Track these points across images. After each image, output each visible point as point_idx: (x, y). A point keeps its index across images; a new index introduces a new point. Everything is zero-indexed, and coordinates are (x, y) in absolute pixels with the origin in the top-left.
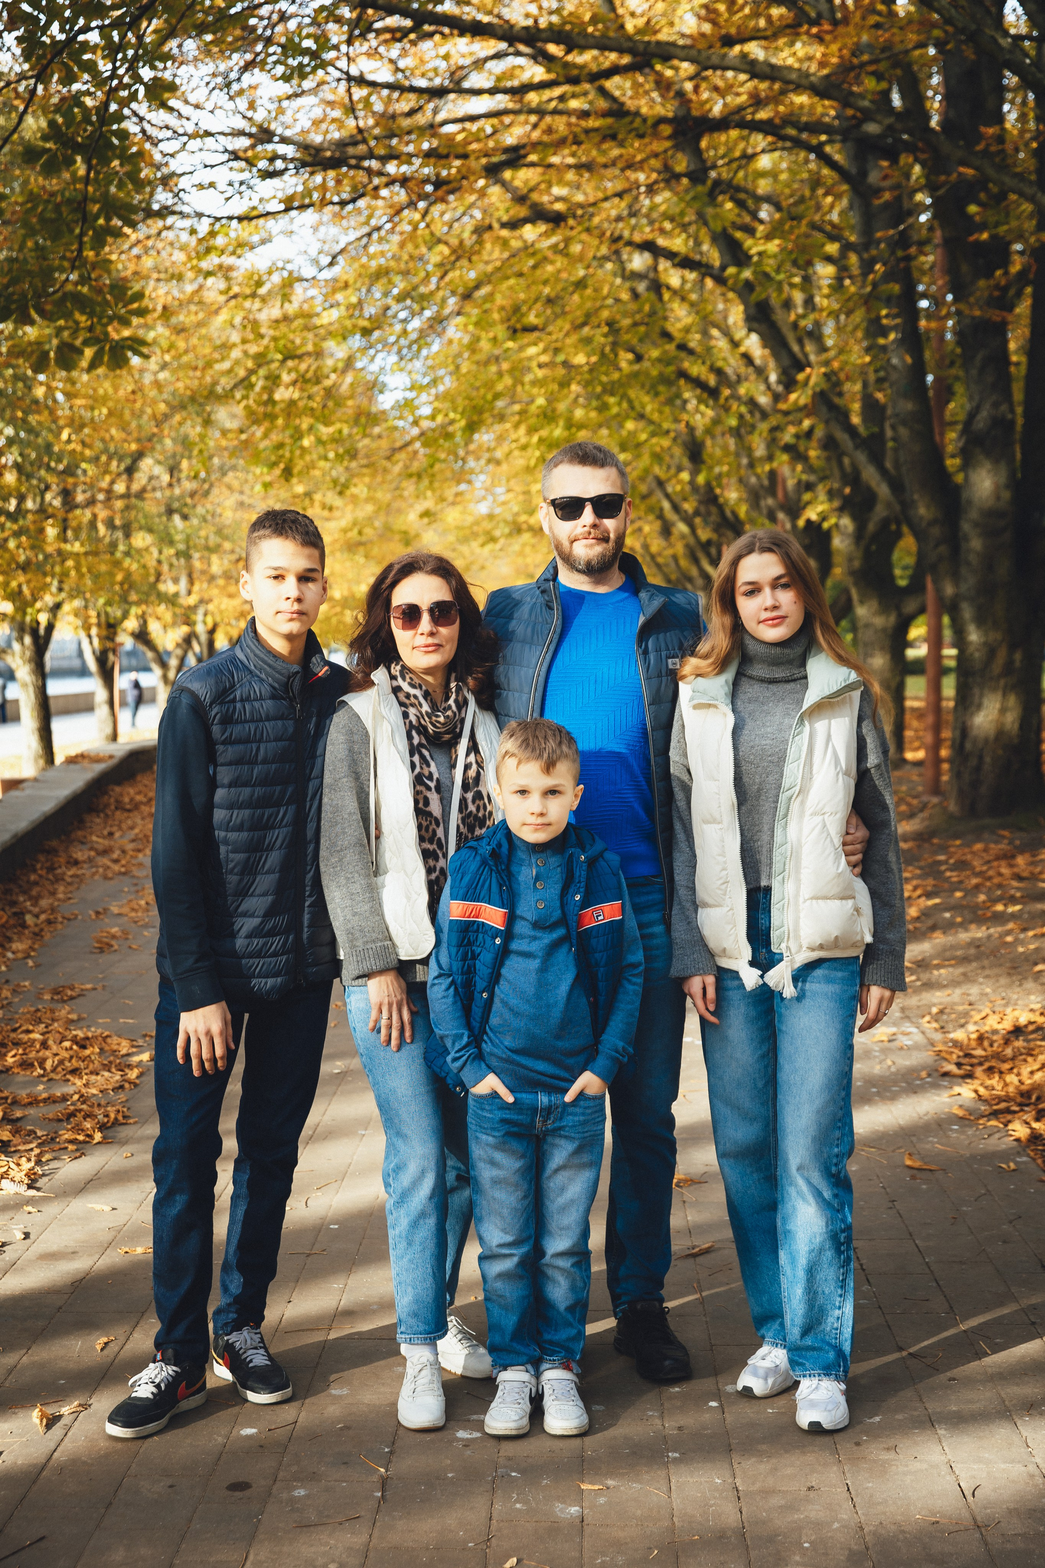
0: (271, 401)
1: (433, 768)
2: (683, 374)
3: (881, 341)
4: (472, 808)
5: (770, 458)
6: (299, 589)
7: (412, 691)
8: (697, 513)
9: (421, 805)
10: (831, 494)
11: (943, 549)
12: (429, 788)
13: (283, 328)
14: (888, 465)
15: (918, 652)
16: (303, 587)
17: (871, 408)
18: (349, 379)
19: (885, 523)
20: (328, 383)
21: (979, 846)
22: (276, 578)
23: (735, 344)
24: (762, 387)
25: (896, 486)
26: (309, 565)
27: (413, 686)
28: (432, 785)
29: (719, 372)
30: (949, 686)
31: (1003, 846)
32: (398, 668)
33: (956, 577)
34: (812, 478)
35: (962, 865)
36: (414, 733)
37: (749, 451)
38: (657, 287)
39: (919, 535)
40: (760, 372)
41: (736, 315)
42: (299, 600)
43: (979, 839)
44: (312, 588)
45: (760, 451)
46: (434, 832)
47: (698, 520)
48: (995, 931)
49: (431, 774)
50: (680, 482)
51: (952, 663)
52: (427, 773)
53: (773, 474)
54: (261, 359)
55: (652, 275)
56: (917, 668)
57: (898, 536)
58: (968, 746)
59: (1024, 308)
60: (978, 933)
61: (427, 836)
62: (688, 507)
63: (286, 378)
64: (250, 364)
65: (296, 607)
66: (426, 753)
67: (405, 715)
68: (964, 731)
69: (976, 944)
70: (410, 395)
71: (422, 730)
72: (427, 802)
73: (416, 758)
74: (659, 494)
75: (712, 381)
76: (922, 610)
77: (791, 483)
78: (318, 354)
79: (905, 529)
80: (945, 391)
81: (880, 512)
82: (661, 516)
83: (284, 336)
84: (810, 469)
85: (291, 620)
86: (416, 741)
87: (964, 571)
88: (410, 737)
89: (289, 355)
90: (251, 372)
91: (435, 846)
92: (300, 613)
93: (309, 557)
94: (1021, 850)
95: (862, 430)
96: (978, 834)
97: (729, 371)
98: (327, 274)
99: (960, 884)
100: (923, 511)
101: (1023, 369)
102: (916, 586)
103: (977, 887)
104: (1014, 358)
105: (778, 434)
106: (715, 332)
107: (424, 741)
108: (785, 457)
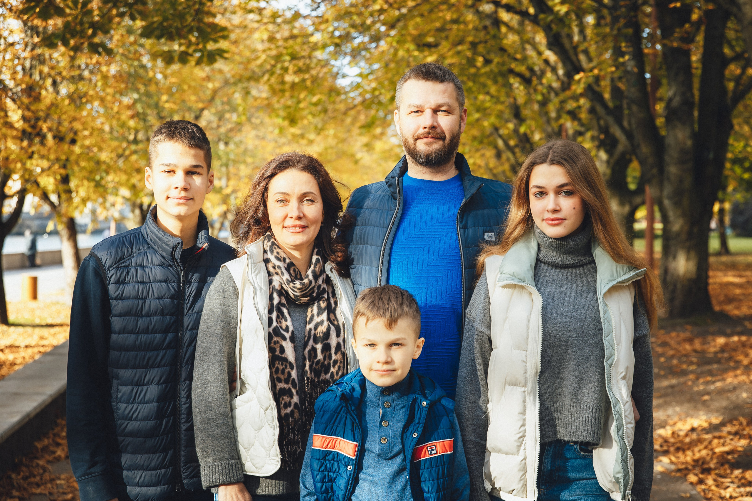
0: (283, 83)
1: (289, 323)
2: (511, 71)
3: (621, 60)
4: (320, 356)
5: (559, 117)
6: (185, 181)
7: (278, 263)
8: (516, 146)
9: (278, 353)
10: (593, 138)
11: (655, 171)
12: (284, 339)
13: (291, 42)
14: (626, 124)
15: (641, 225)
16: (189, 180)
17: (616, 92)
18: (325, 70)
19: (623, 155)
20: (314, 72)
21: (674, 334)
22: (169, 172)
23: (540, 53)
24: (554, 78)
25: (629, 135)
26: (194, 163)
27: (278, 259)
28: (288, 335)
29: (531, 70)
30: (658, 246)
31: (687, 334)
32: (269, 244)
33: (661, 186)
34: (582, 129)
35: (664, 344)
36: (275, 295)
37: (547, 114)
38: (497, 22)
39: (642, 163)
40: (554, 70)
41: (541, 38)
42: (185, 189)
43: (674, 330)
44: (197, 181)
45: (553, 115)
46: (289, 374)
47: (517, 150)
48: (682, 380)
49: (287, 327)
50: (508, 128)
51: (659, 232)
52: (284, 327)
53: (561, 127)
54: (278, 58)
55: (494, 16)
56: (640, 235)
57: (630, 161)
58: (669, 278)
59: (700, 38)
60: (674, 381)
61: (283, 377)
62: (512, 143)
63: (291, 68)
64: (273, 62)
65: (183, 194)
66: (285, 311)
67: (270, 282)
68: (666, 271)
69: (672, 387)
70: (359, 80)
71: (282, 293)
72: (282, 350)
73: (274, 315)
74: (495, 135)
75: (527, 74)
76: (643, 203)
77: (571, 132)
78: (310, 57)
79: (634, 158)
80: (656, 83)
81: (620, 148)
82: (496, 147)
83: (292, 47)
84: (582, 125)
85: (179, 204)
86: (276, 301)
87: (666, 183)
88: (271, 298)
89: (294, 57)
90: (274, 66)
91: (290, 385)
92: (188, 199)
93: (195, 156)
94: (697, 336)
95: (611, 105)
96: (673, 328)
97: (536, 68)
98: (314, 14)
99: (663, 355)
100: (645, 149)
101: (699, 72)
102: (640, 190)
103: (673, 356)
104: (695, 65)
105: (564, 105)
106: (528, 47)
107: (284, 301)
108: (567, 117)
